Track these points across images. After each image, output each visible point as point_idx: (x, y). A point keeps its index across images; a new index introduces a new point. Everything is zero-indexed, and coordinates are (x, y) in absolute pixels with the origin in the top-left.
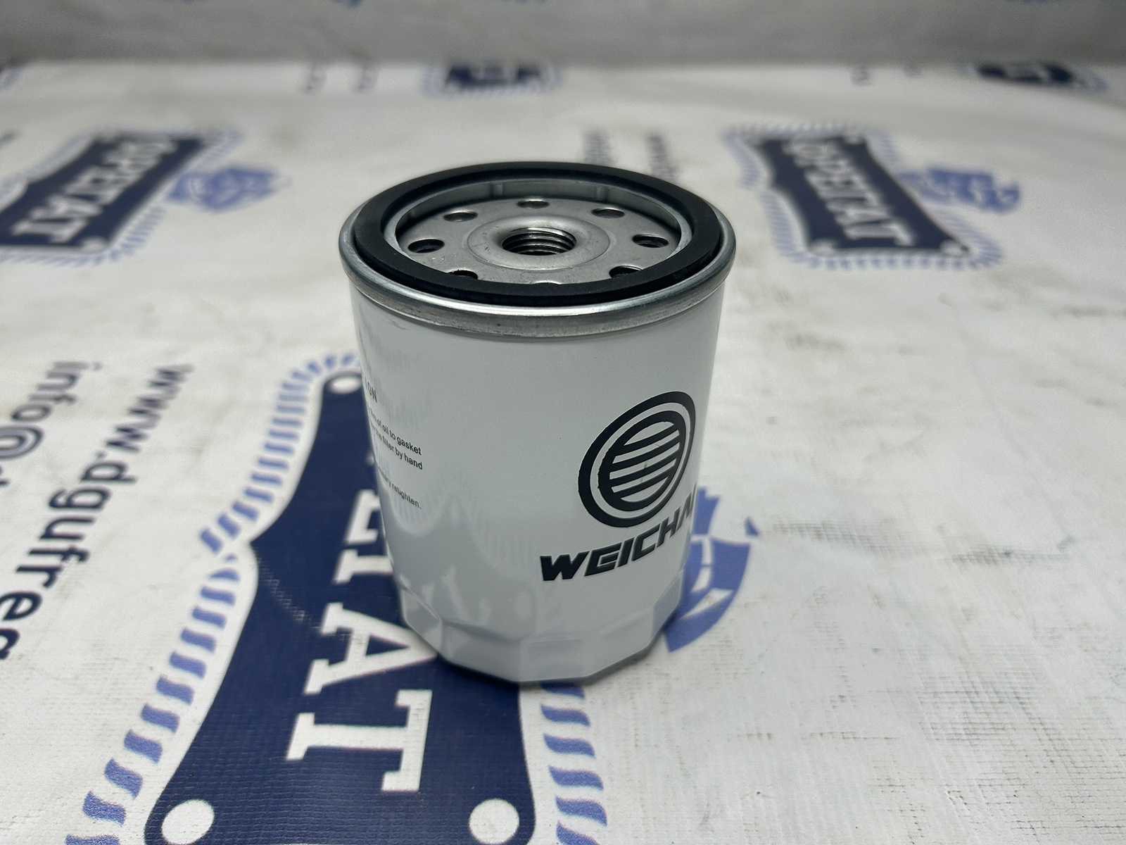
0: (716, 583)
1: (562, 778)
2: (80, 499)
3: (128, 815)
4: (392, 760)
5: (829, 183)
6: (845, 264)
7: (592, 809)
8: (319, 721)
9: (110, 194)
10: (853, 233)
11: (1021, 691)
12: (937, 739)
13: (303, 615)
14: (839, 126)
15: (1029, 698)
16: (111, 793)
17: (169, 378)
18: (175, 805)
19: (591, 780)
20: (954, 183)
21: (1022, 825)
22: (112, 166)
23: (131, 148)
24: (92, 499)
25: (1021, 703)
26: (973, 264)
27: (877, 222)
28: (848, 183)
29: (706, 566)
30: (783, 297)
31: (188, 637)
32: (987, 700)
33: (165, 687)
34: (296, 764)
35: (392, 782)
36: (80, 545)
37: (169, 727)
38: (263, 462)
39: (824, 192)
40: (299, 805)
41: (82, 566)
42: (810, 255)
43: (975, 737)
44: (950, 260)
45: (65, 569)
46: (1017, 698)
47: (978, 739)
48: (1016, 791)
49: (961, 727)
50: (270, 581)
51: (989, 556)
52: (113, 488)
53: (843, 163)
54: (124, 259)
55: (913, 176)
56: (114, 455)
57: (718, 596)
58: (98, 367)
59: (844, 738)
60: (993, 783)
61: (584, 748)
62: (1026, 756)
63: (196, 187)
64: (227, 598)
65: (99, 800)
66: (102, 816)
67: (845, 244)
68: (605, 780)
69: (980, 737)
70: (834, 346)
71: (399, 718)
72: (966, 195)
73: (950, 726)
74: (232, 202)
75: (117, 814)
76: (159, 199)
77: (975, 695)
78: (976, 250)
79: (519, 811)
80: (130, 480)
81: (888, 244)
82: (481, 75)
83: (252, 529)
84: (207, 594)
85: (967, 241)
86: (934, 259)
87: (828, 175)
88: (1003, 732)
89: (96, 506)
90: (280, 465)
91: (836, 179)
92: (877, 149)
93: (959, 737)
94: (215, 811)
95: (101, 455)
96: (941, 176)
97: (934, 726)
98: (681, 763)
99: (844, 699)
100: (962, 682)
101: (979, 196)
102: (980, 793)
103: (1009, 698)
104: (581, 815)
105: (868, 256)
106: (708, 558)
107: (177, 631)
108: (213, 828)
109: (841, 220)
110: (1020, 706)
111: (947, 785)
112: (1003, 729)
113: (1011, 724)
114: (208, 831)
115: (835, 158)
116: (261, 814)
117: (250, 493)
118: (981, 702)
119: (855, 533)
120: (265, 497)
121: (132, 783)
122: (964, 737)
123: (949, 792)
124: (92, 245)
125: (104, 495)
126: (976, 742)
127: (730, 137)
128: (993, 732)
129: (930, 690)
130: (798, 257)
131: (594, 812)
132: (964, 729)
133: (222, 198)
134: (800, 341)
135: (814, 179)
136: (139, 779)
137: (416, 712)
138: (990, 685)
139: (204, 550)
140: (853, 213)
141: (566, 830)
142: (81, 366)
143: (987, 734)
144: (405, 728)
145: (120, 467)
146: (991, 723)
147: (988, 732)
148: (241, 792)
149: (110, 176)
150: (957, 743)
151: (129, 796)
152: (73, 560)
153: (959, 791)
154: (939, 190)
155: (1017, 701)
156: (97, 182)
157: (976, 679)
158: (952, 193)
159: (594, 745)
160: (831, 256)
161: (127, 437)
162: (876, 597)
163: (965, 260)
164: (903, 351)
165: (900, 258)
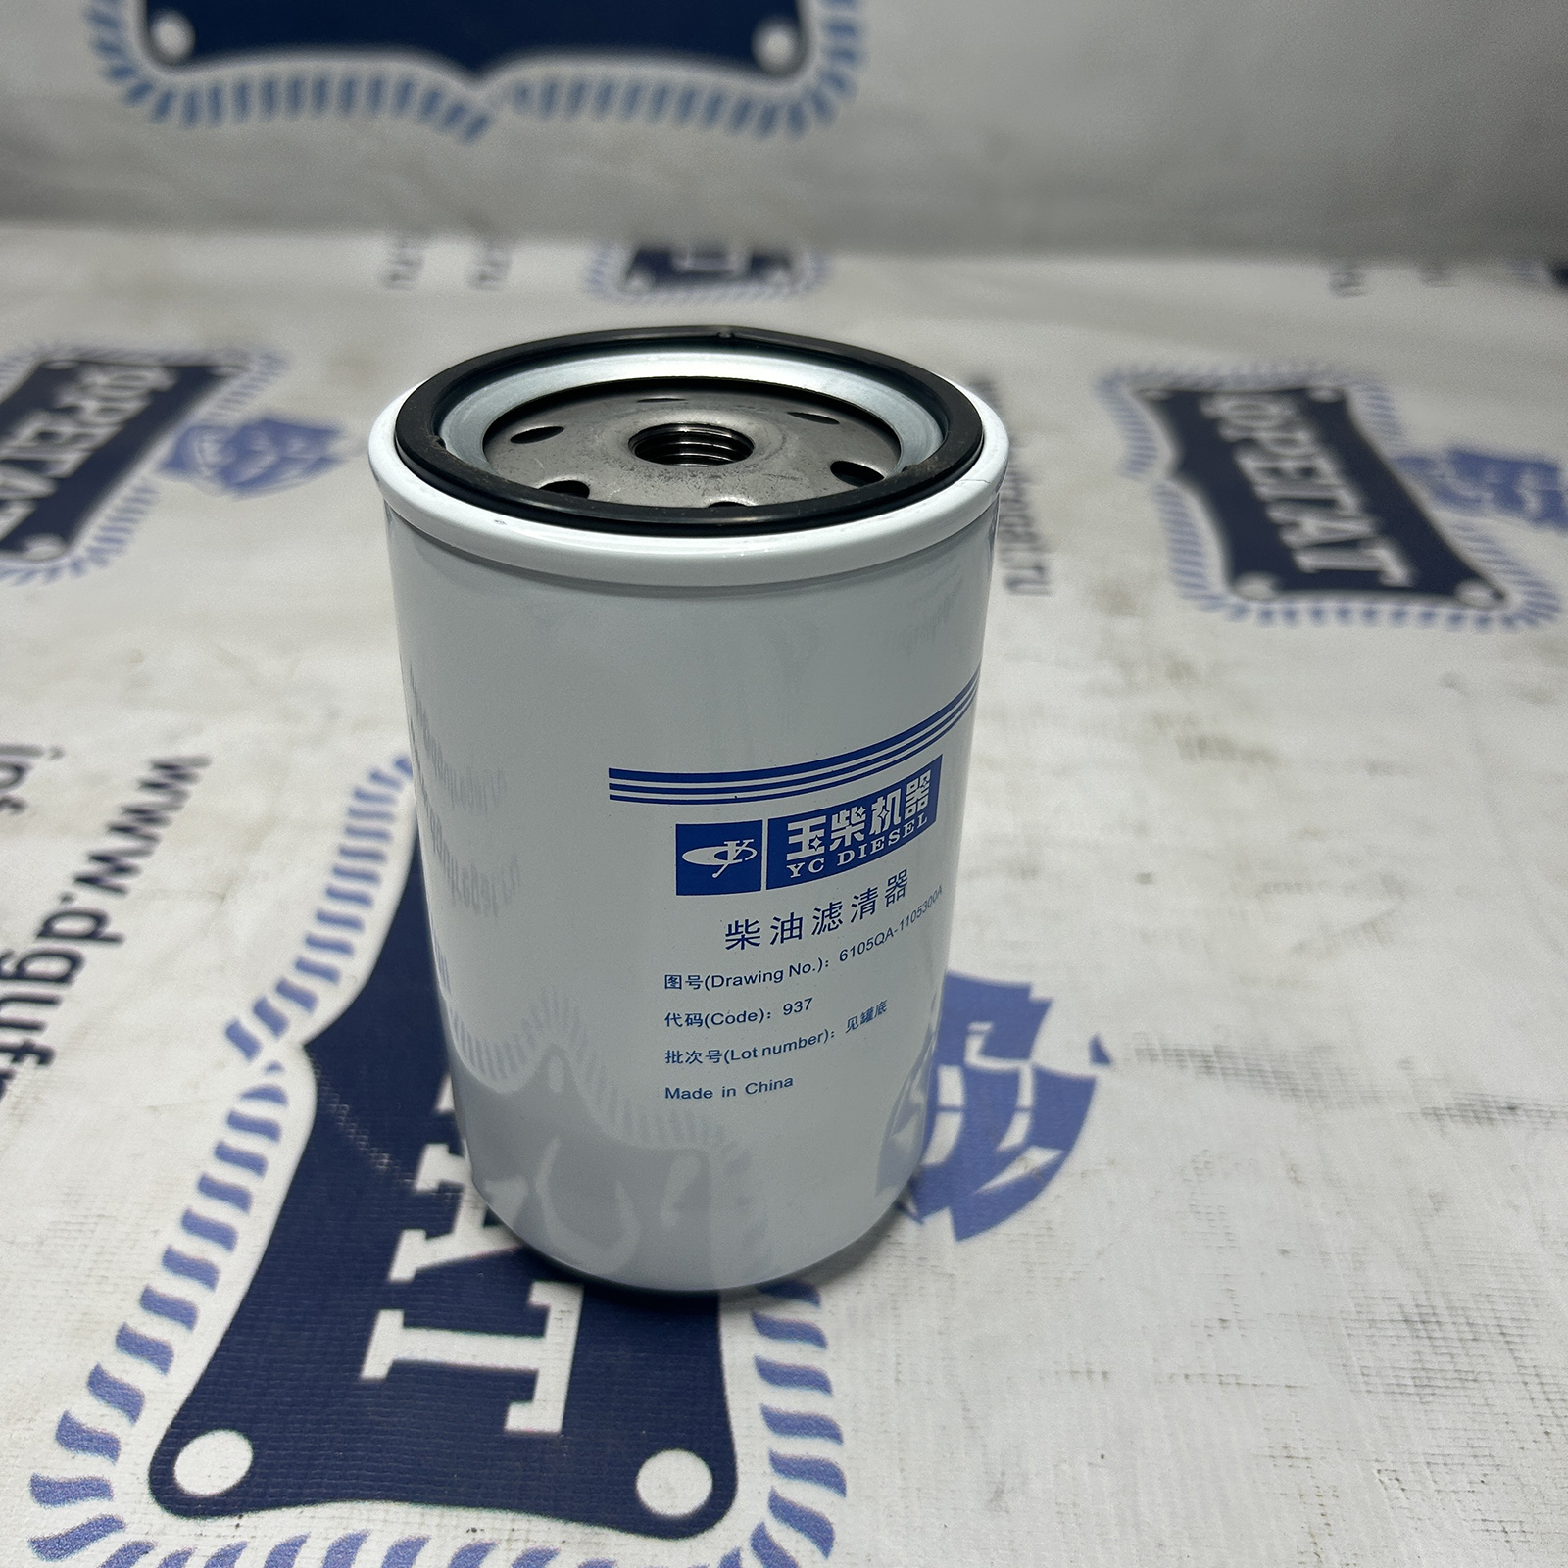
0: (1037, 1137)
1: (780, 1423)
2: (36, 967)
3: (124, 1449)
4: (522, 1385)
5: (1275, 472)
6: (1290, 615)
7: (825, 1471)
8: (409, 1323)
9: (69, 460)
10: (1308, 561)
11: (1509, 1323)
12: (1369, 1391)
13: (386, 1161)
14: (1302, 369)
15: (1521, 1335)
16: (96, 1415)
17: (172, 775)
18: (194, 1436)
19: (826, 1429)
20: (1491, 476)
21: (1490, 1526)
22: (71, 411)
23: (99, 379)
24: (56, 967)
25: (1508, 1342)
26: (1508, 622)
27: (1351, 544)
28: (1308, 473)
29: (1023, 1110)
30: (1180, 671)
31: (209, 1187)
32: (1455, 1335)
33: (174, 1262)
34: (374, 1386)
35: (519, 1419)
36: (39, 1039)
37: (183, 1322)
38: (324, 918)
39: (1266, 488)
40: (380, 1445)
41: (43, 1072)
42: (1233, 599)
43: (1428, 1390)
44: (1471, 613)
45: (18, 1076)
46: (1503, 1334)
47: (1433, 1394)
48: (1485, 1475)
49: (1408, 1374)
50: (335, 1106)
51: (1480, 1112)
52: (87, 950)
53: (1303, 436)
54: (93, 571)
55: (1421, 463)
56: (88, 899)
57: (1039, 1157)
58: (57, 753)
59: (1220, 1383)
60: (1449, 1461)
61: (816, 1381)
62: (1507, 1423)
63: (208, 450)
64: (269, 1130)
65: (80, 1425)
66: (85, 1449)
67: (1293, 580)
68: (845, 1429)
69: (1437, 1391)
70: (1259, 757)
71: (533, 1324)
72: (1510, 501)
73: (1390, 1372)
74: (266, 480)
75: (108, 1446)
76: (146, 472)
77: (1436, 1327)
78: (1517, 598)
79: (713, 1470)
80: (114, 940)
81: (1367, 582)
82: (687, 263)
83: (307, 1024)
84: (236, 1122)
85: (1504, 581)
86: (1444, 610)
87: (1276, 457)
88: (1476, 1385)
89: (63, 979)
90: (353, 924)
91: (1289, 465)
92: (1362, 410)
93: (1402, 1390)
94: (254, 1448)
95: (66, 898)
96: (1470, 462)
97: (1366, 1372)
98: (966, 1410)
99: (1225, 1325)
100: (1417, 1306)
101: (1533, 503)
102: (1427, 1472)
103: (1489, 1333)
104: (807, 1479)
105: (1330, 604)
106: (1026, 1097)
107: (192, 1178)
108: (251, 1471)
109: (1290, 538)
110: (1506, 1346)
111: (1377, 1461)
112: (1475, 1380)
113: (1490, 1373)
114: (245, 1477)
115: (1287, 425)
116: (322, 1455)
117: (303, 966)
118: (1444, 1338)
119: (1268, 1068)
120: (329, 975)
121: (129, 1402)
122: (1412, 1390)
123: (1379, 1471)
124: (42, 547)
125: (75, 962)
126: (1430, 1399)
127: (1109, 385)
128: (1458, 1384)
129: (1364, 1317)
130: (1213, 602)
131: (830, 1477)
132: (1414, 1378)
133: (252, 471)
134: (1201, 746)
135: (1250, 463)
136: (139, 1396)
137: (559, 1316)
138: (1460, 1312)
139: (234, 1054)
140: (1312, 526)
141: (783, 1500)
142: (32, 751)
143: (1447, 1387)
144: (542, 1339)
145: (99, 919)
146: (1456, 1371)
147: (1449, 1383)
148: (293, 1423)
149: (66, 428)
150: (1399, 1397)
151: (125, 1421)
152: (30, 1061)
153: (1395, 1471)
154: (1466, 490)
155: (1501, 1338)
156: (45, 436)
157: (1439, 1303)
158: (1488, 495)
159: (832, 1377)
160: (1267, 600)
161: (108, 871)
162: (1292, 1168)
163: (1495, 614)
164: (1374, 768)
165: (1386, 607)
